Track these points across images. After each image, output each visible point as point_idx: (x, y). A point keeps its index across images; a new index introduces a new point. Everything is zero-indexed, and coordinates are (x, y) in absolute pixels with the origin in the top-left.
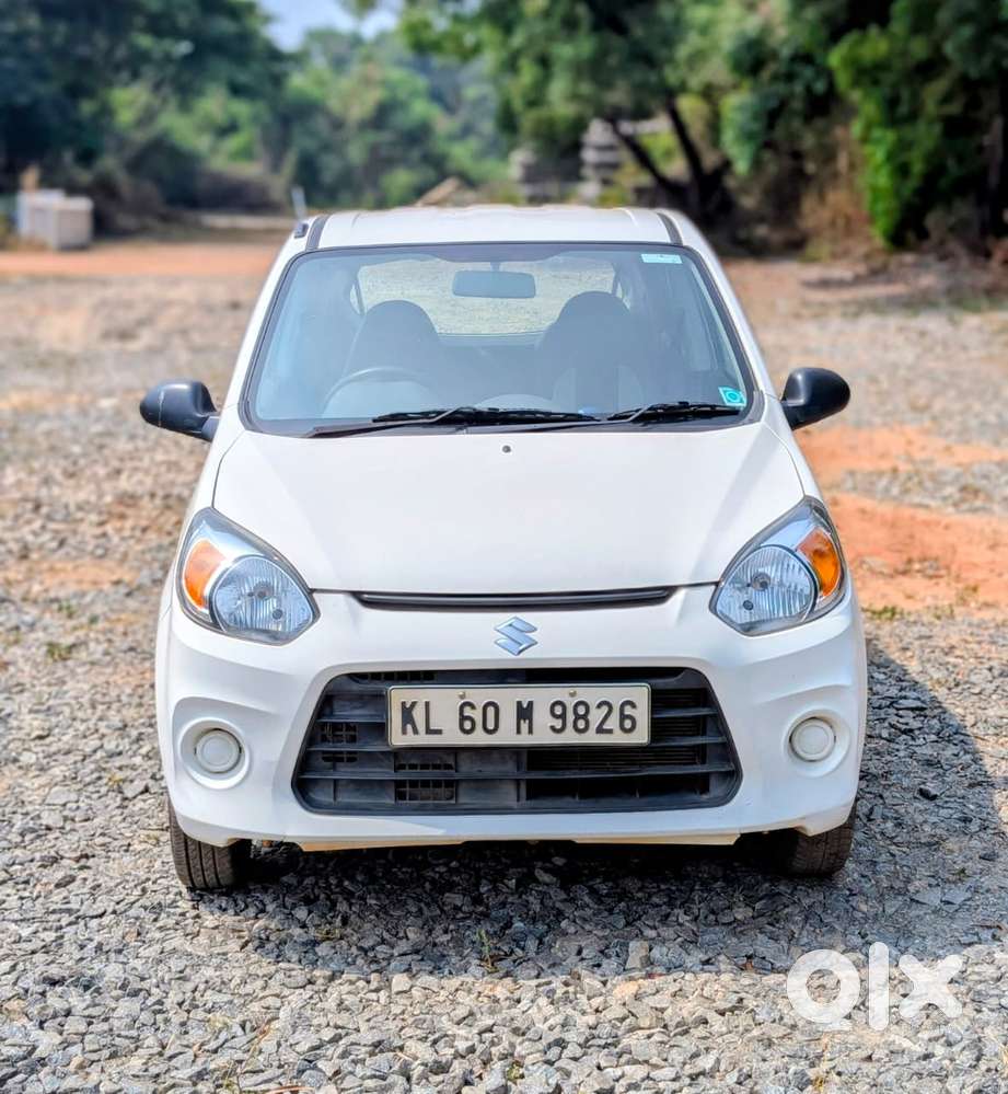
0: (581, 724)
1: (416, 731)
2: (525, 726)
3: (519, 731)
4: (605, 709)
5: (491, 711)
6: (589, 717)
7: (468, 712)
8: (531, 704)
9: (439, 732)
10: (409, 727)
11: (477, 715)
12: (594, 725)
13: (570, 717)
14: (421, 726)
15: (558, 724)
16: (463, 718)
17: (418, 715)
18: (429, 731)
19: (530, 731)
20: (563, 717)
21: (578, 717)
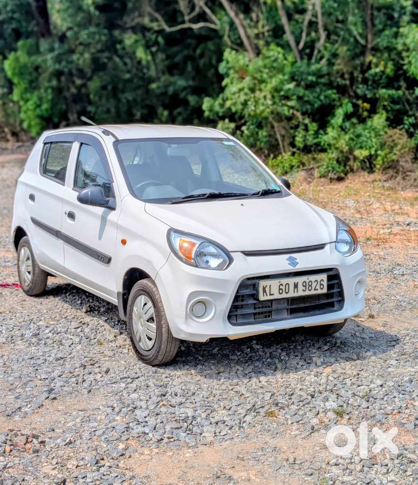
0: (310, 288)
1: (267, 295)
2: (296, 290)
3: (294, 292)
4: (316, 282)
5: (287, 286)
6: (312, 286)
7: (281, 287)
8: (297, 283)
9: (273, 294)
10: (265, 294)
11: (283, 288)
12: (313, 289)
13: (307, 286)
14: (268, 294)
15: (304, 288)
16: (280, 289)
17: (267, 289)
18: (270, 295)
19: (297, 292)
20: (305, 286)
21: (309, 286)
